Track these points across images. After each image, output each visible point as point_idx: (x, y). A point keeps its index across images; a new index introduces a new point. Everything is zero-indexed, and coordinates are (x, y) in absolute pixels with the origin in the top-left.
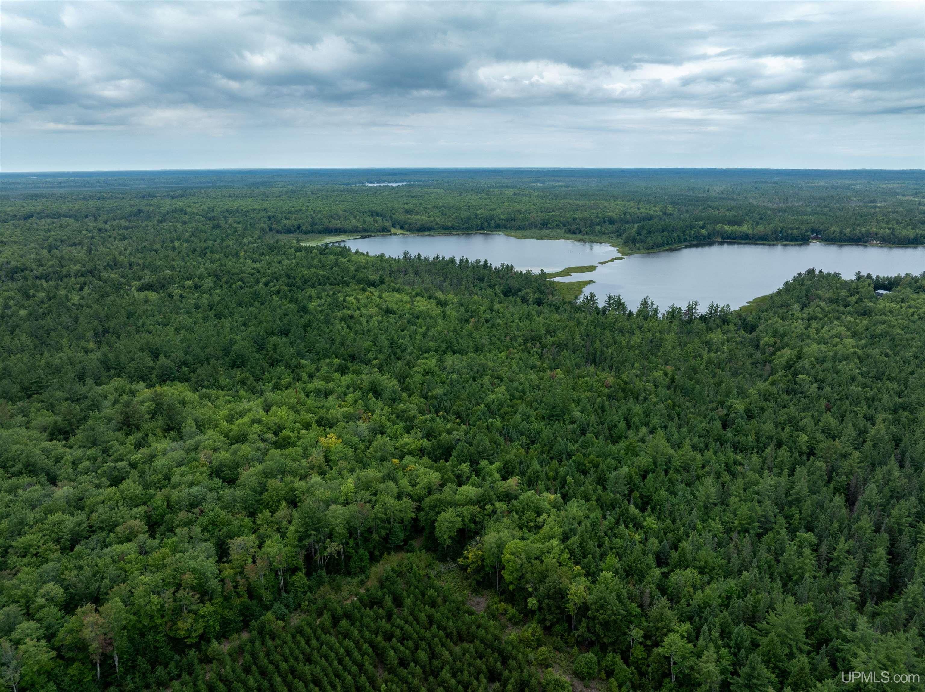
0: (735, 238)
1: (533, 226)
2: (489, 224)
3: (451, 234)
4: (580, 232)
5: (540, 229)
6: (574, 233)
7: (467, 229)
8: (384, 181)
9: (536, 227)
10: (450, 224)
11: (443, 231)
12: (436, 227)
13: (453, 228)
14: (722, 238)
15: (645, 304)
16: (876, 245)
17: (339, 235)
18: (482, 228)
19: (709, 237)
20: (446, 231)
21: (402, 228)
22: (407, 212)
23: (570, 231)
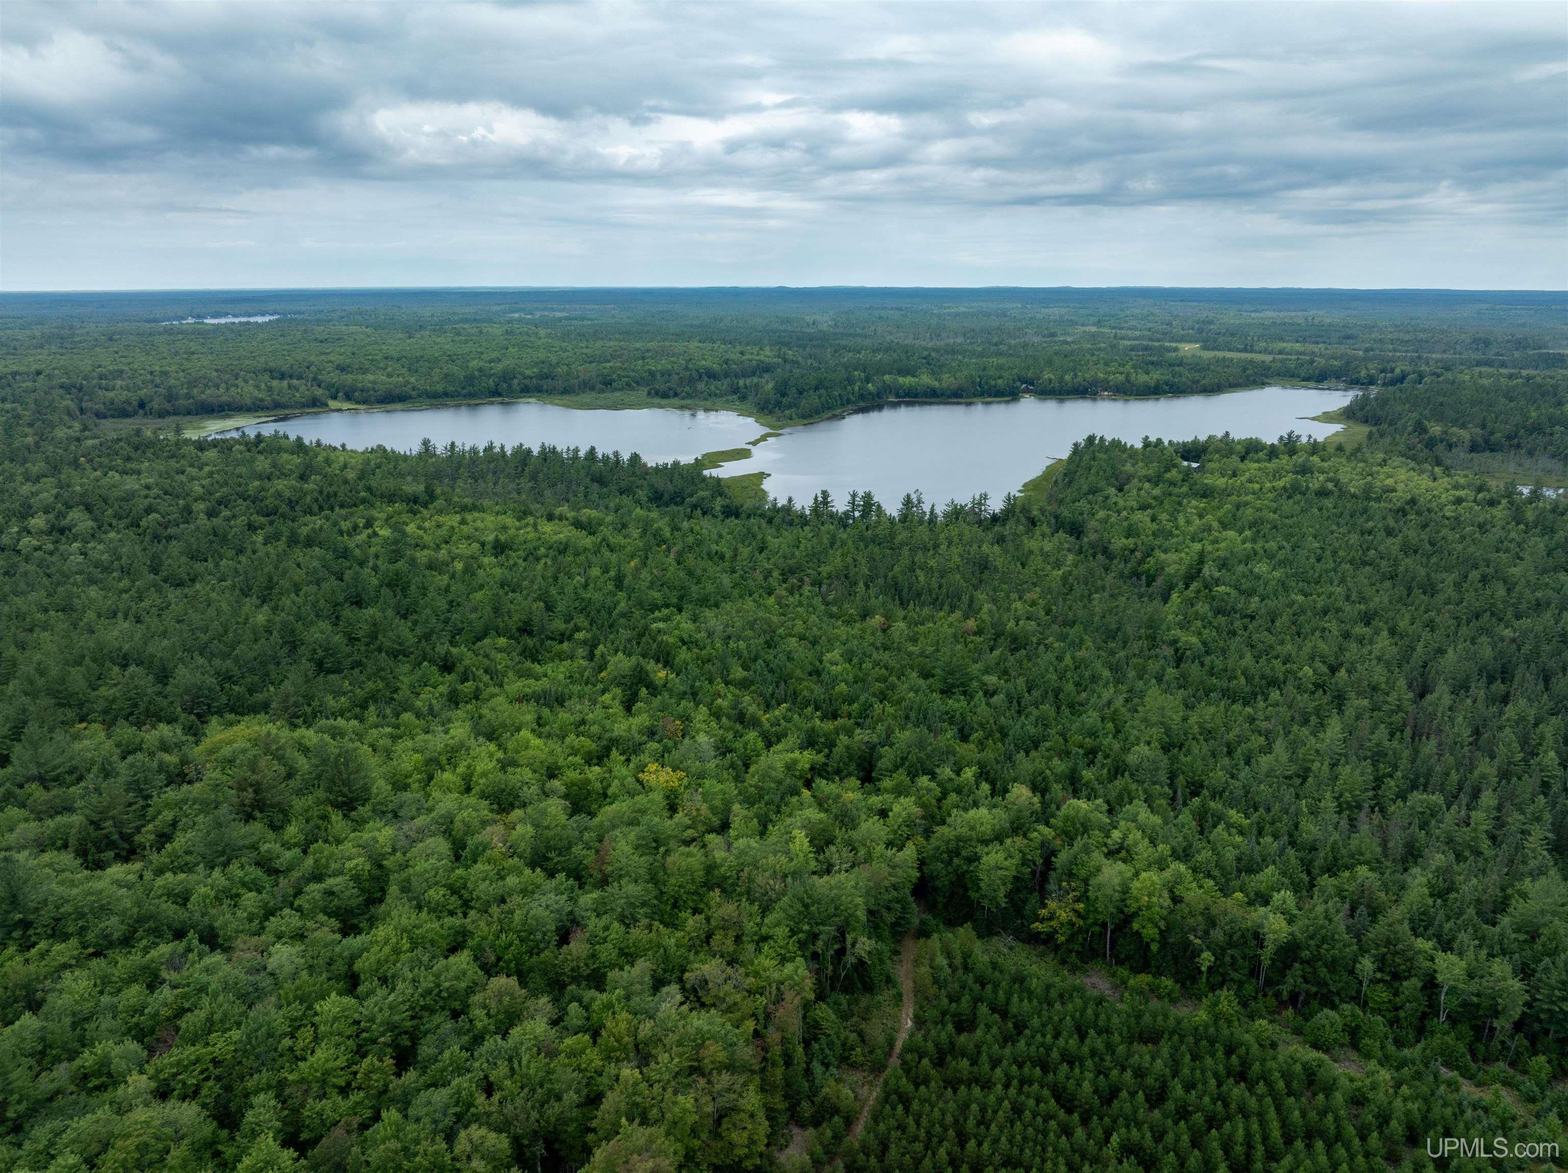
0: (916, 396)
1: (586, 386)
2: (510, 386)
3: (445, 406)
4: (676, 395)
5: (602, 391)
6: (665, 396)
7: (472, 395)
8: (226, 315)
9: (593, 388)
10: (439, 388)
11: (428, 401)
12: (414, 393)
13: (446, 394)
14: (897, 396)
15: (908, 502)
16: (1109, 398)
17: (229, 417)
18: (496, 393)
19: (879, 395)
20: (434, 401)
21: (348, 398)
22: (342, 369)
23: (657, 393)
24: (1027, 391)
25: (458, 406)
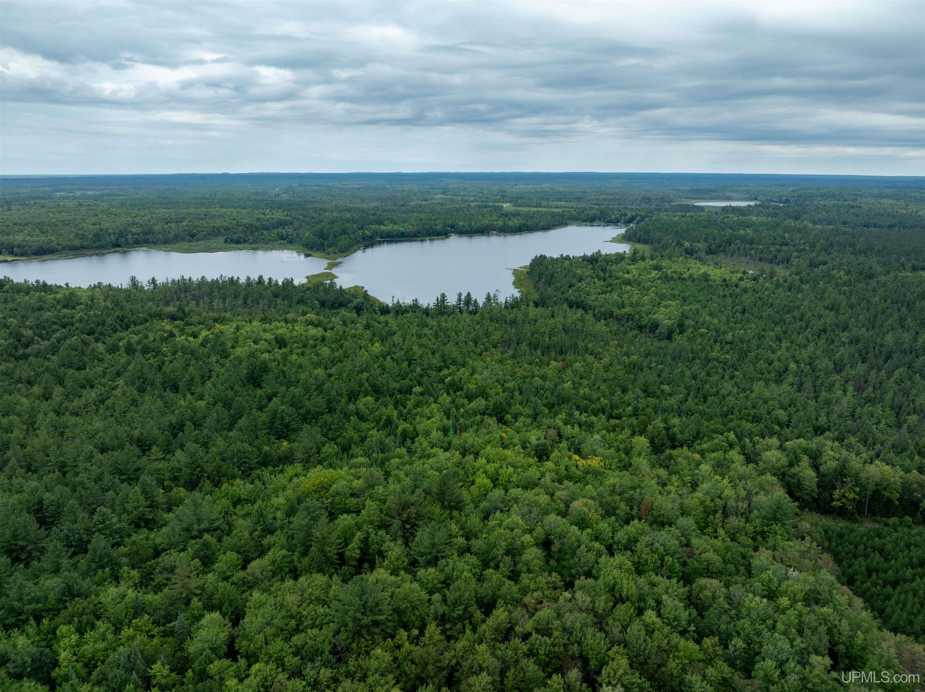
0: (393, 237)
2: (127, 240)
3: (84, 255)
4: (245, 241)
5: (190, 241)
6: (238, 242)
9: (183, 239)
10: (77, 243)
11: (71, 252)
12: (60, 247)
13: (82, 247)
14: (381, 237)
18: (118, 246)
19: (371, 237)
20: (75, 252)
21: (11, 253)
23: (232, 241)
24: (453, 232)
25: (91, 255)
